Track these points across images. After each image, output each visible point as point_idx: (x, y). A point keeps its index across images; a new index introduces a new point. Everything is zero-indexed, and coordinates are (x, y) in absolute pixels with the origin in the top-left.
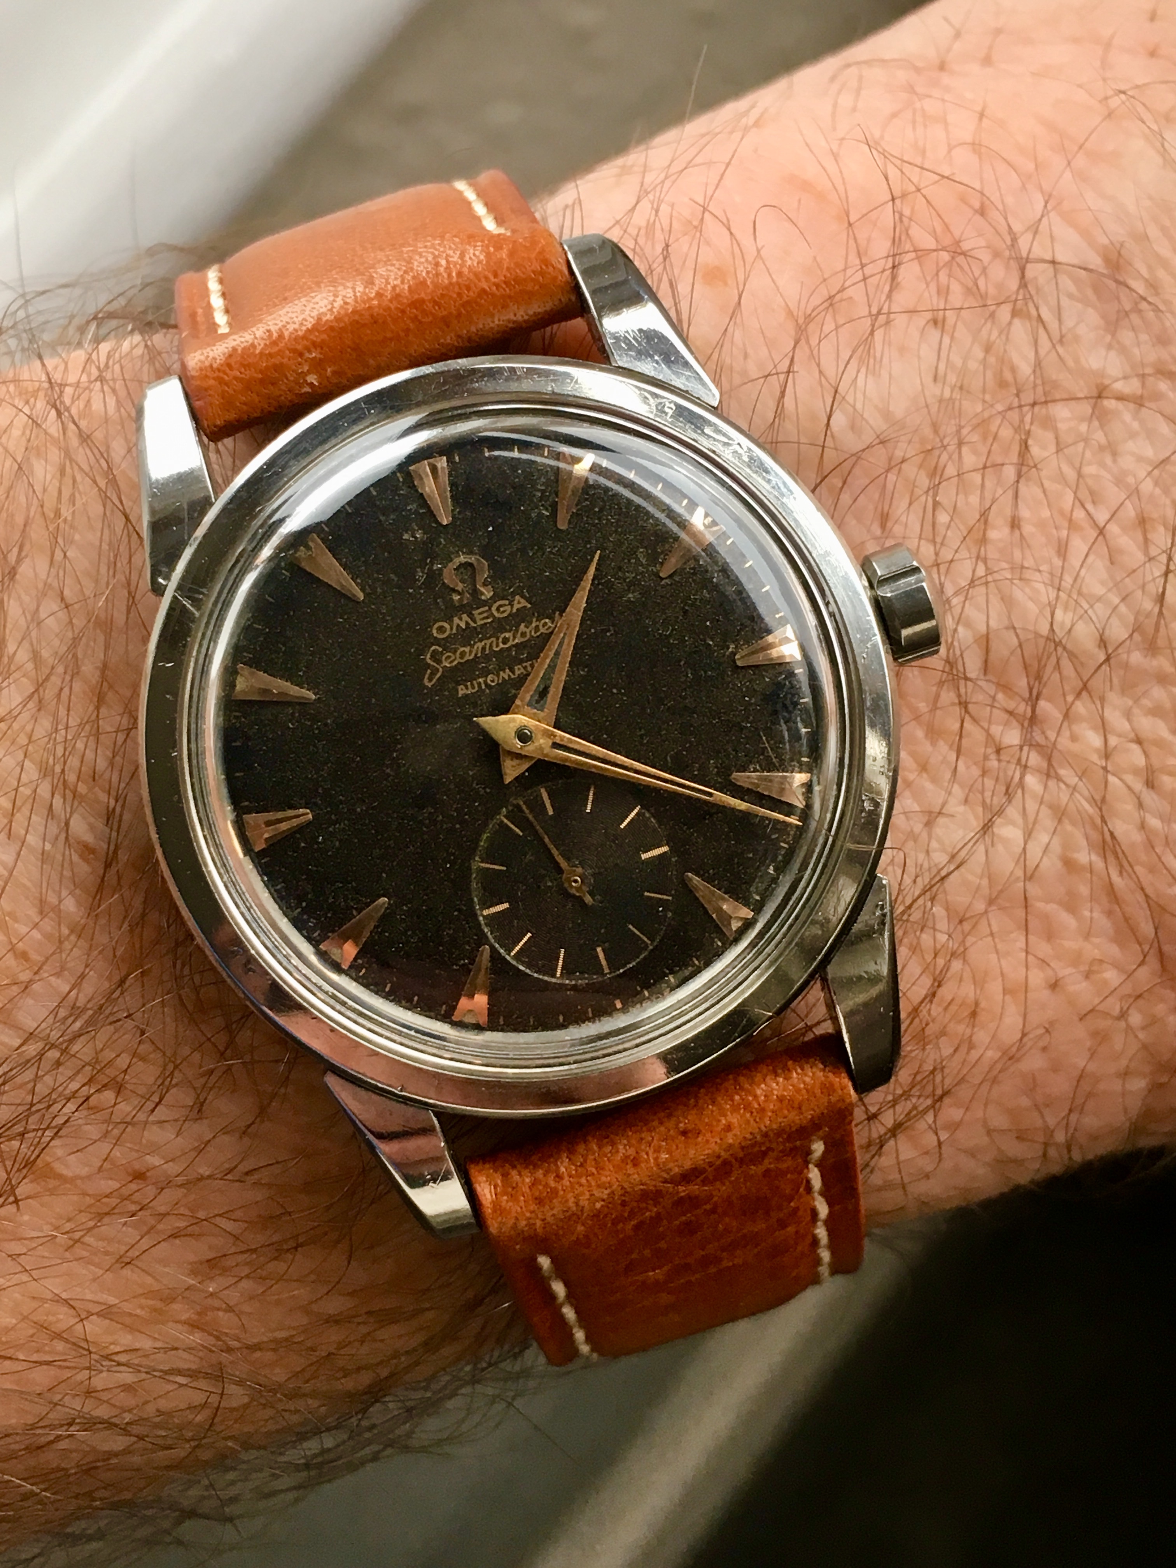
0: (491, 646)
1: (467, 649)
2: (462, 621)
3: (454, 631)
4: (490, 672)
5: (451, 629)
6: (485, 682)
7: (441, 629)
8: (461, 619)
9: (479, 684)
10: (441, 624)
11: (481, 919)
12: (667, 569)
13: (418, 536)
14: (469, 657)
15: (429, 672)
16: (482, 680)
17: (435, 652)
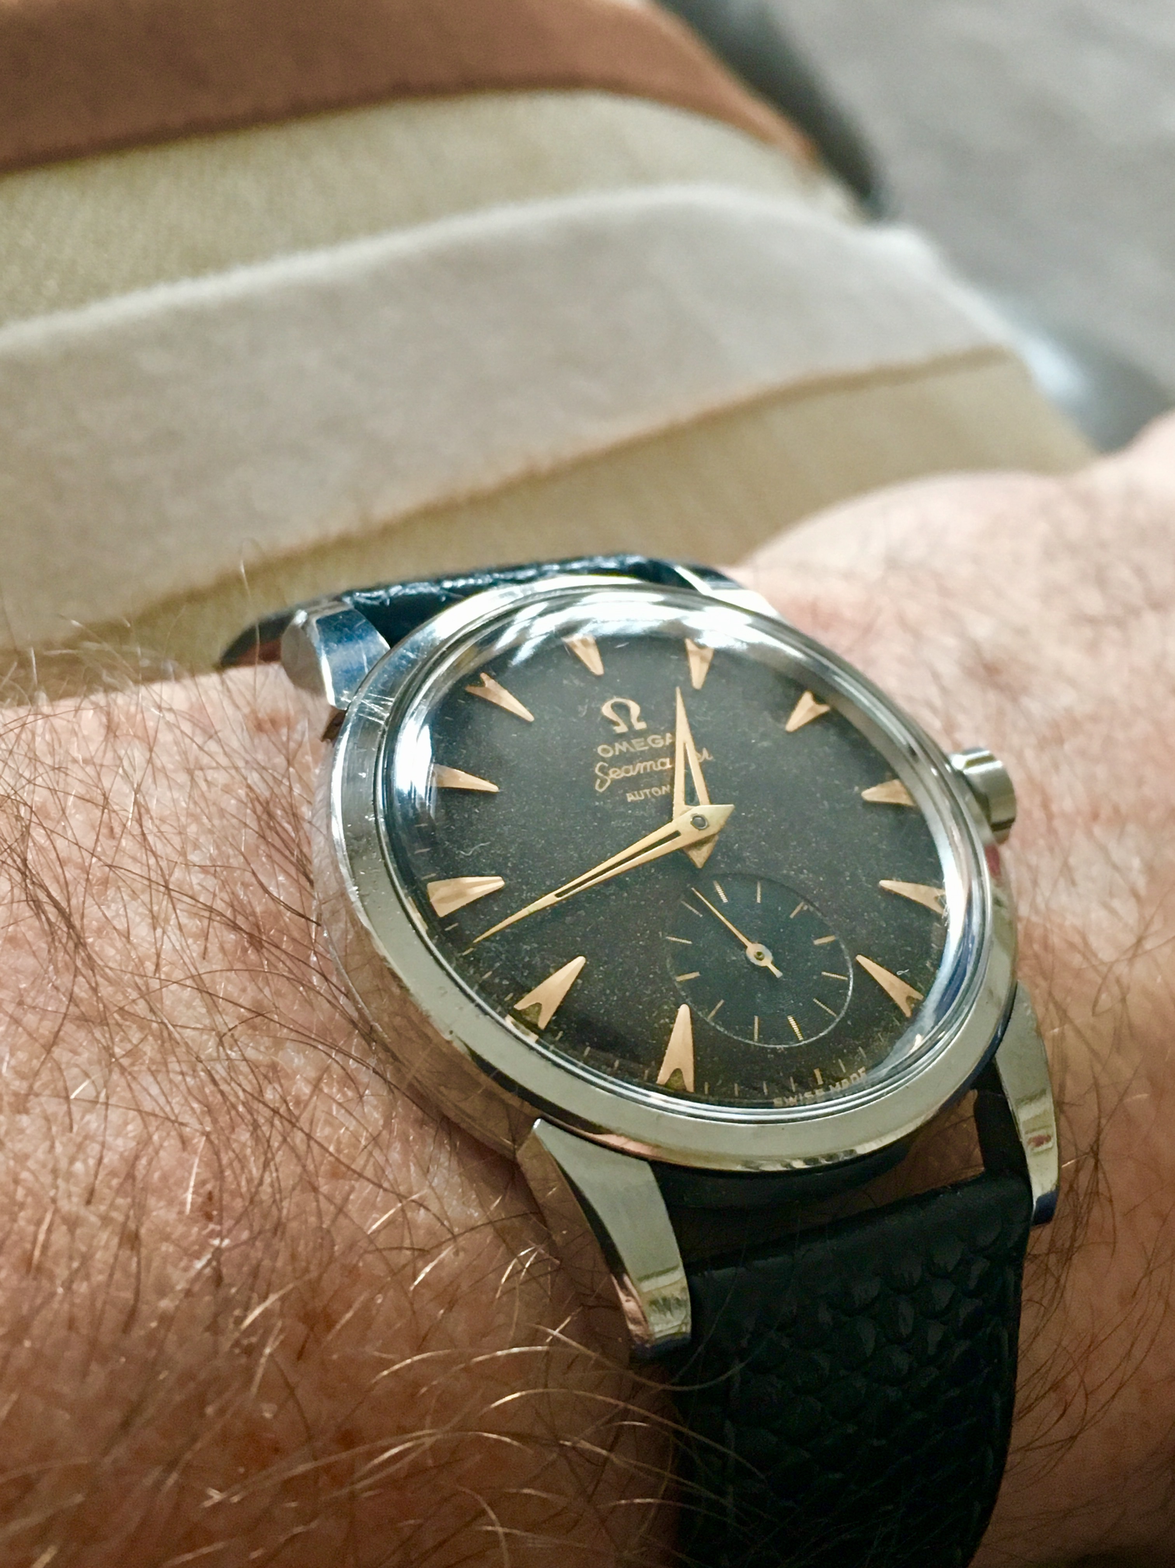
0: (651, 767)
1: (631, 767)
2: (621, 747)
3: (617, 753)
4: (652, 786)
5: (614, 751)
6: (651, 793)
7: (604, 750)
8: (621, 744)
9: (645, 794)
10: (605, 746)
11: (676, 984)
12: (790, 727)
13: (576, 682)
14: (631, 773)
15: (598, 781)
16: (647, 791)
17: (602, 768)
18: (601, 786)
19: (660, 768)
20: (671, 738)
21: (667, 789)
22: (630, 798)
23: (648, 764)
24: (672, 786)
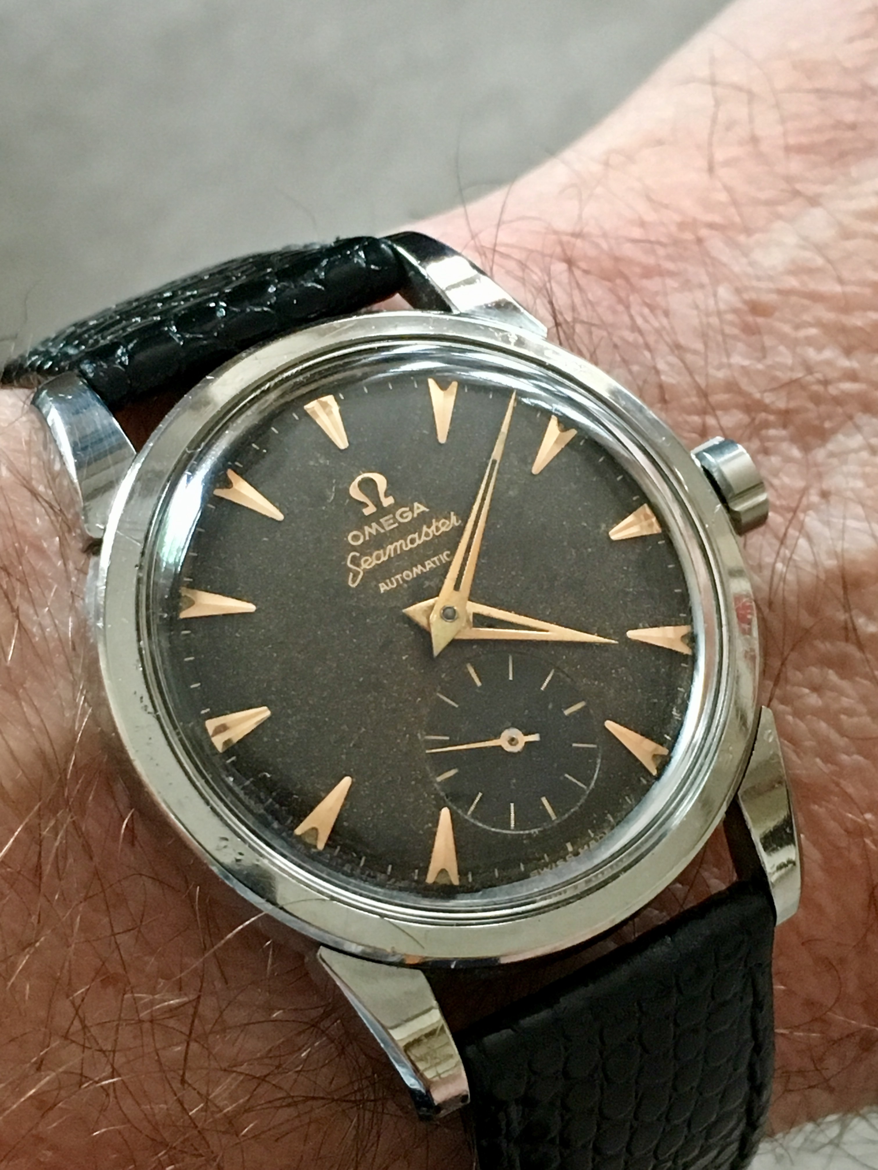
4: (404, 569)
11: (436, 785)
12: (537, 467)
13: (321, 461)
14: (384, 559)
15: (351, 575)
16: (398, 577)
17: (354, 557)
18: (354, 581)
19: (410, 546)
20: (419, 508)
21: (418, 570)
22: (383, 588)
23: (398, 544)
24: (424, 567)
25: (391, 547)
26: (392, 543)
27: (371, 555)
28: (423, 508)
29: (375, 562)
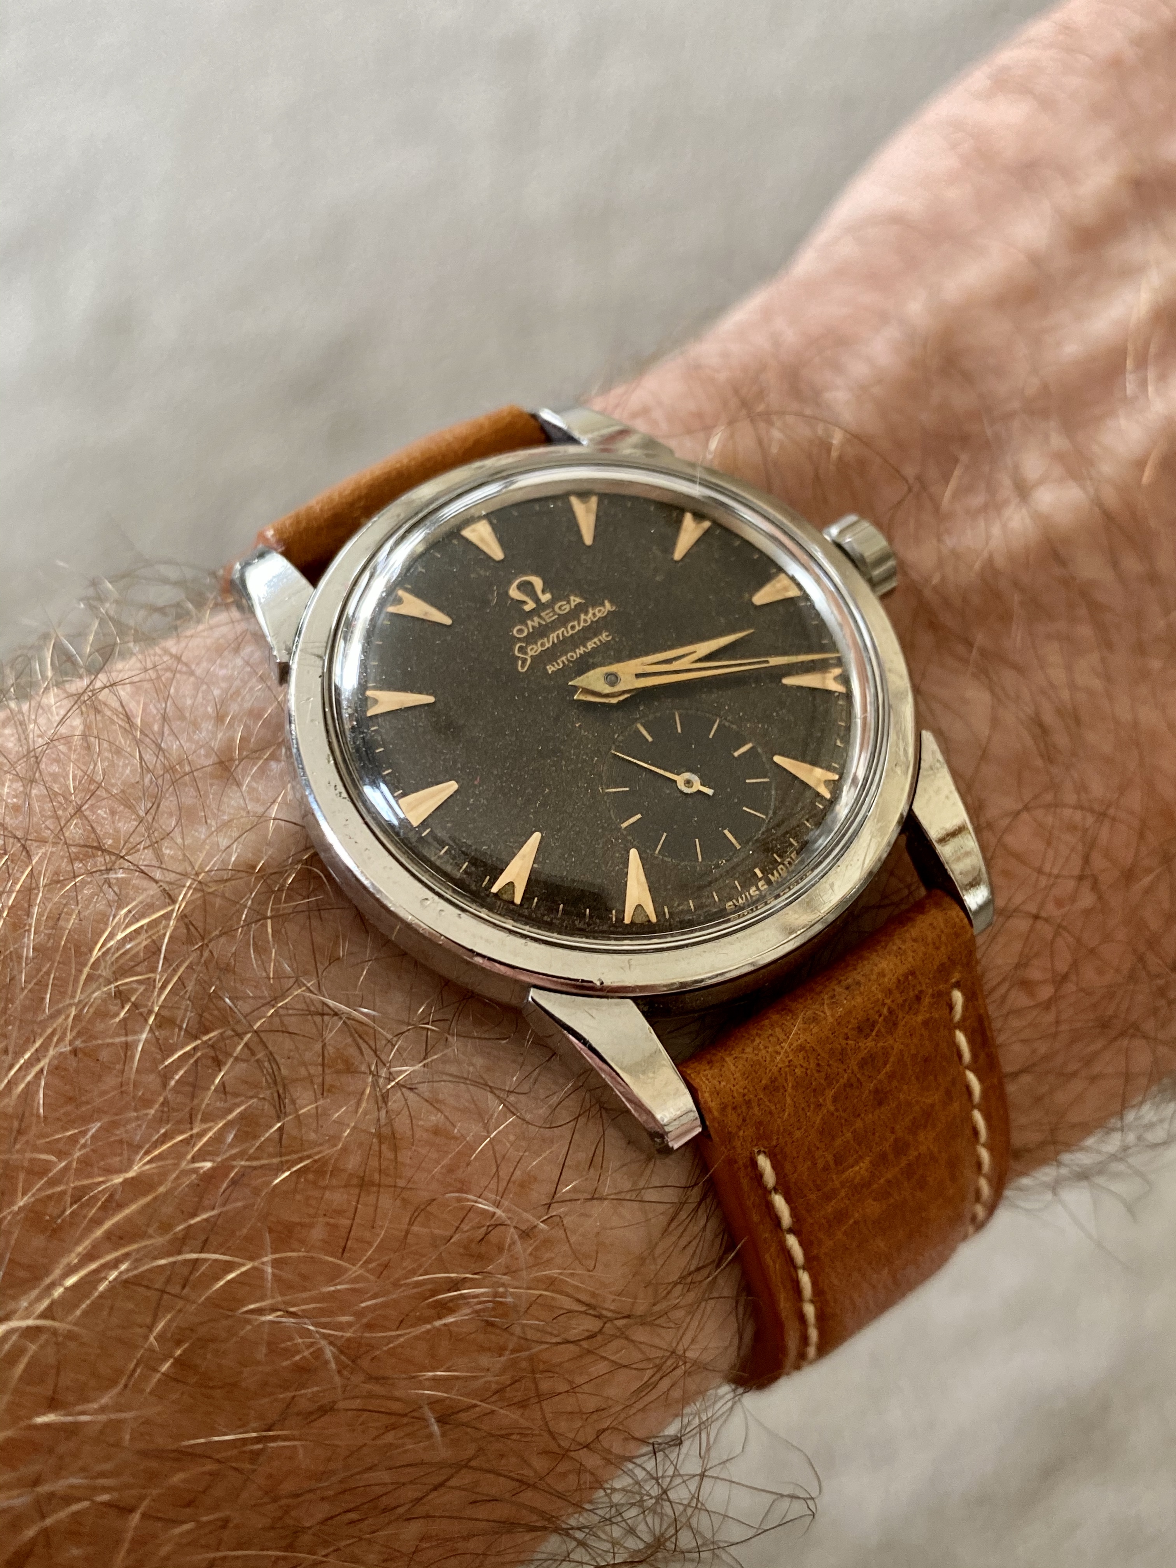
11: (623, 831)
12: (678, 555)
13: (482, 572)
14: (547, 646)
15: (520, 663)
16: (564, 658)
17: (521, 648)
18: (523, 667)
19: (571, 632)
20: (575, 600)
21: (581, 650)
22: (550, 669)
23: (560, 632)
24: (585, 646)
25: (555, 635)
26: (553, 632)
27: (536, 643)
28: (578, 600)
29: (540, 649)
